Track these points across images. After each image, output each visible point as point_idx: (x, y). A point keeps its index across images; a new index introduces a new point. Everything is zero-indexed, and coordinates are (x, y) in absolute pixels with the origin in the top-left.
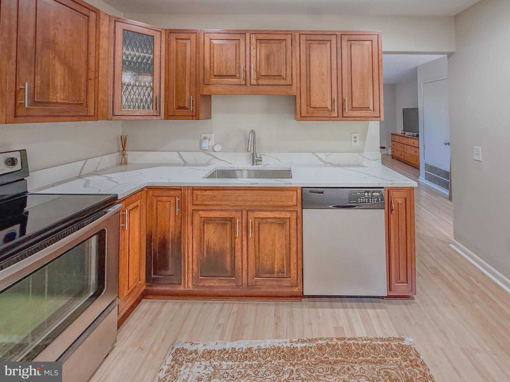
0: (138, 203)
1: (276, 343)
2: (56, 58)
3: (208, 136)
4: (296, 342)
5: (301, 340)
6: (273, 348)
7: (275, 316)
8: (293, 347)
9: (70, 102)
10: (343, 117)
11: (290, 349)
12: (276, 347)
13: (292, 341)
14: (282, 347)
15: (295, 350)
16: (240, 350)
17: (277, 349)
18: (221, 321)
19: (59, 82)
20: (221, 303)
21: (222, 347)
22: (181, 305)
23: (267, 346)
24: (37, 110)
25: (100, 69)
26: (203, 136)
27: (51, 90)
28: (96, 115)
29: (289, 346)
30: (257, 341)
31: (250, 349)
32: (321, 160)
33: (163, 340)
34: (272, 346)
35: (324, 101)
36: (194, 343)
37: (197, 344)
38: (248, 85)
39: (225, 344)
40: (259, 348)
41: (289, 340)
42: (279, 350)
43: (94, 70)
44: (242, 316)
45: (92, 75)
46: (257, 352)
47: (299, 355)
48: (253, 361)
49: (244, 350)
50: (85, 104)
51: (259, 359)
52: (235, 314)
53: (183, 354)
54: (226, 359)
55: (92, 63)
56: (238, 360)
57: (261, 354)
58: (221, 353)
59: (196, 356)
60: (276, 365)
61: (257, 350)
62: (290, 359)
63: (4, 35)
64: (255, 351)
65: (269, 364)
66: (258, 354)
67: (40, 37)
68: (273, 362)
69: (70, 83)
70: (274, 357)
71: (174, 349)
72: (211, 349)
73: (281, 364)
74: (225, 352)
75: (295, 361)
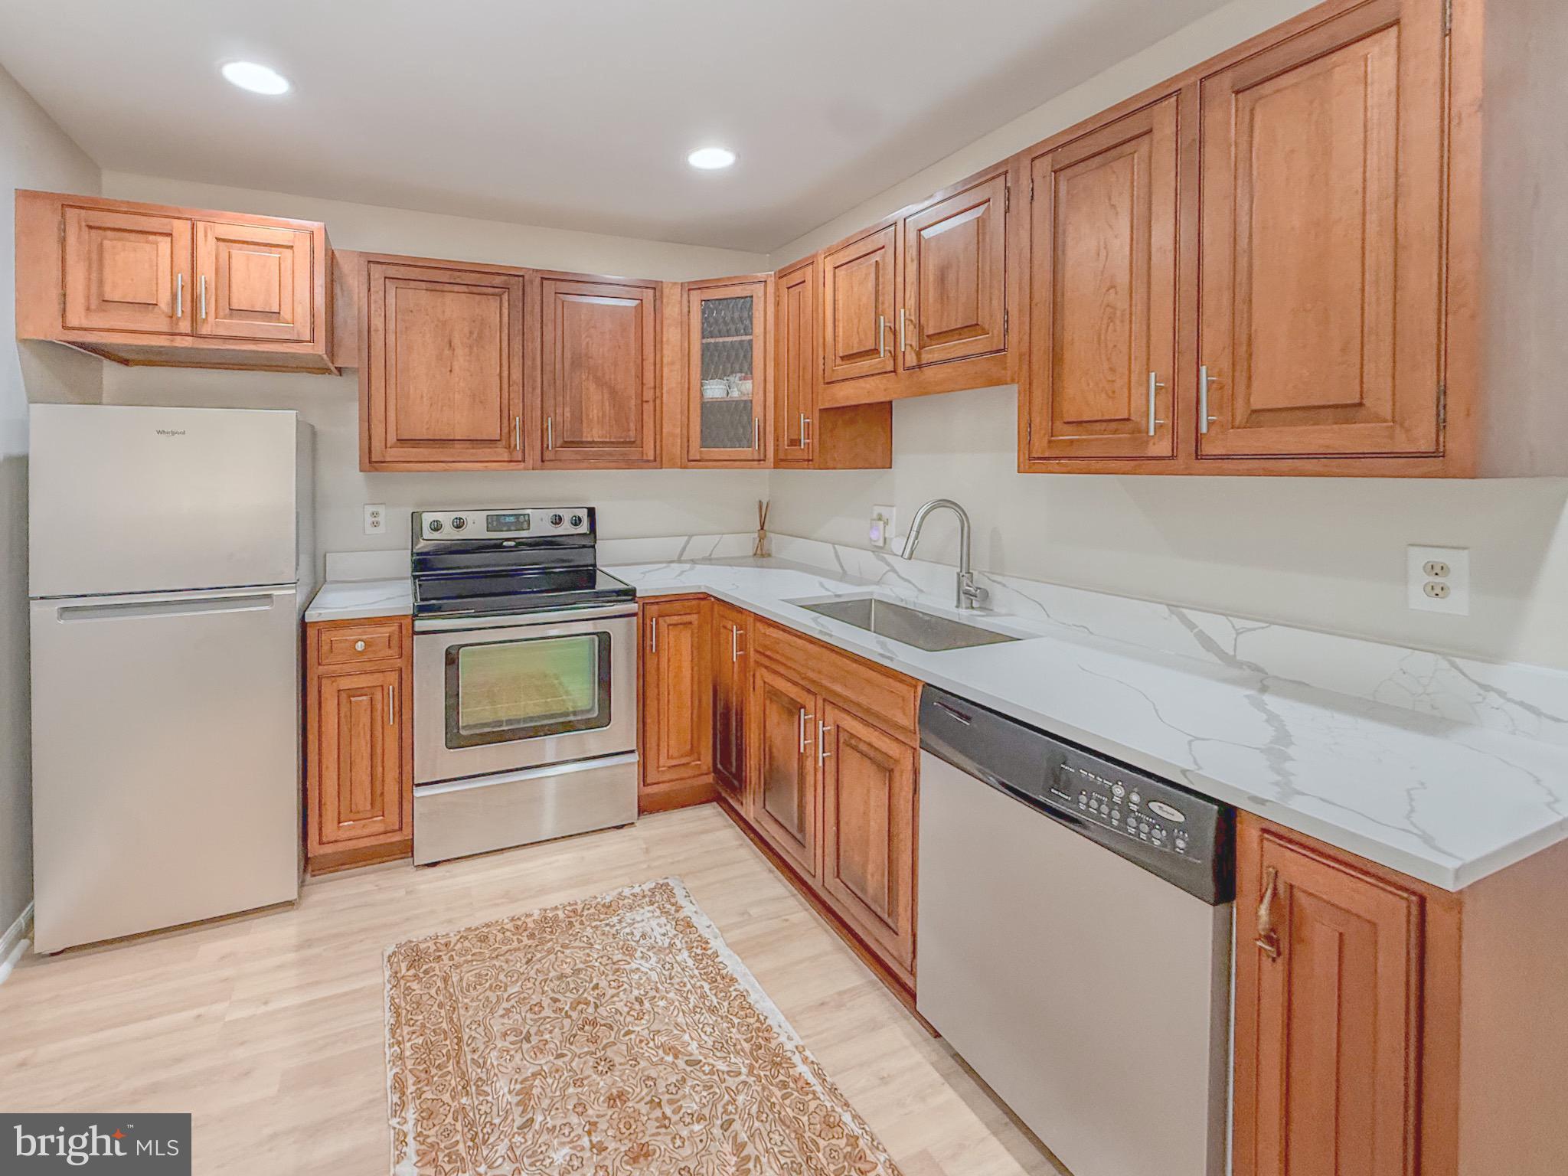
0: (694, 618)
1: (776, 1019)
2: (591, 377)
3: (885, 512)
4: (805, 1060)
5: (819, 1069)
6: (762, 1018)
7: (840, 994)
8: (790, 1056)
9: (612, 440)
10: (1198, 456)
11: (781, 1051)
12: (767, 1024)
13: (805, 1051)
14: (776, 1035)
15: (786, 1063)
16: (722, 965)
17: (765, 1026)
18: (754, 911)
19: (595, 413)
20: (790, 891)
21: (707, 936)
22: (741, 845)
23: (757, 1006)
24: (568, 453)
25: (665, 382)
26: (877, 510)
27: (584, 425)
28: (658, 459)
29: (787, 1048)
30: (757, 985)
31: (733, 980)
32: (1207, 643)
33: (673, 863)
34: (765, 1014)
35: (1114, 392)
36: (692, 898)
37: (691, 902)
38: (900, 370)
39: (716, 938)
40: (745, 993)
41: (801, 1044)
42: (765, 1032)
43: (652, 385)
44: (790, 935)
45: (648, 395)
46: (734, 994)
47: (781, 1077)
48: (715, 995)
49: (724, 972)
50: (638, 442)
51: (726, 1004)
52: (787, 924)
53: (666, 896)
54: (693, 954)
55: (649, 376)
56: (702, 972)
57: (737, 1003)
58: (698, 941)
59: (673, 912)
60: (731, 1038)
61: (738, 993)
62: (760, 1061)
63: (528, 363)
64: (735, 990)
65: (725, 1025)
66: (732, 998)
67: (568, 354)
68: (734, 1030)
69: (612, 411)
70: (745, 1028)
71: (666, 881)
72: (695, 925)
73: (739, 1047)
74: (704, 946)
75: (762, 1074)
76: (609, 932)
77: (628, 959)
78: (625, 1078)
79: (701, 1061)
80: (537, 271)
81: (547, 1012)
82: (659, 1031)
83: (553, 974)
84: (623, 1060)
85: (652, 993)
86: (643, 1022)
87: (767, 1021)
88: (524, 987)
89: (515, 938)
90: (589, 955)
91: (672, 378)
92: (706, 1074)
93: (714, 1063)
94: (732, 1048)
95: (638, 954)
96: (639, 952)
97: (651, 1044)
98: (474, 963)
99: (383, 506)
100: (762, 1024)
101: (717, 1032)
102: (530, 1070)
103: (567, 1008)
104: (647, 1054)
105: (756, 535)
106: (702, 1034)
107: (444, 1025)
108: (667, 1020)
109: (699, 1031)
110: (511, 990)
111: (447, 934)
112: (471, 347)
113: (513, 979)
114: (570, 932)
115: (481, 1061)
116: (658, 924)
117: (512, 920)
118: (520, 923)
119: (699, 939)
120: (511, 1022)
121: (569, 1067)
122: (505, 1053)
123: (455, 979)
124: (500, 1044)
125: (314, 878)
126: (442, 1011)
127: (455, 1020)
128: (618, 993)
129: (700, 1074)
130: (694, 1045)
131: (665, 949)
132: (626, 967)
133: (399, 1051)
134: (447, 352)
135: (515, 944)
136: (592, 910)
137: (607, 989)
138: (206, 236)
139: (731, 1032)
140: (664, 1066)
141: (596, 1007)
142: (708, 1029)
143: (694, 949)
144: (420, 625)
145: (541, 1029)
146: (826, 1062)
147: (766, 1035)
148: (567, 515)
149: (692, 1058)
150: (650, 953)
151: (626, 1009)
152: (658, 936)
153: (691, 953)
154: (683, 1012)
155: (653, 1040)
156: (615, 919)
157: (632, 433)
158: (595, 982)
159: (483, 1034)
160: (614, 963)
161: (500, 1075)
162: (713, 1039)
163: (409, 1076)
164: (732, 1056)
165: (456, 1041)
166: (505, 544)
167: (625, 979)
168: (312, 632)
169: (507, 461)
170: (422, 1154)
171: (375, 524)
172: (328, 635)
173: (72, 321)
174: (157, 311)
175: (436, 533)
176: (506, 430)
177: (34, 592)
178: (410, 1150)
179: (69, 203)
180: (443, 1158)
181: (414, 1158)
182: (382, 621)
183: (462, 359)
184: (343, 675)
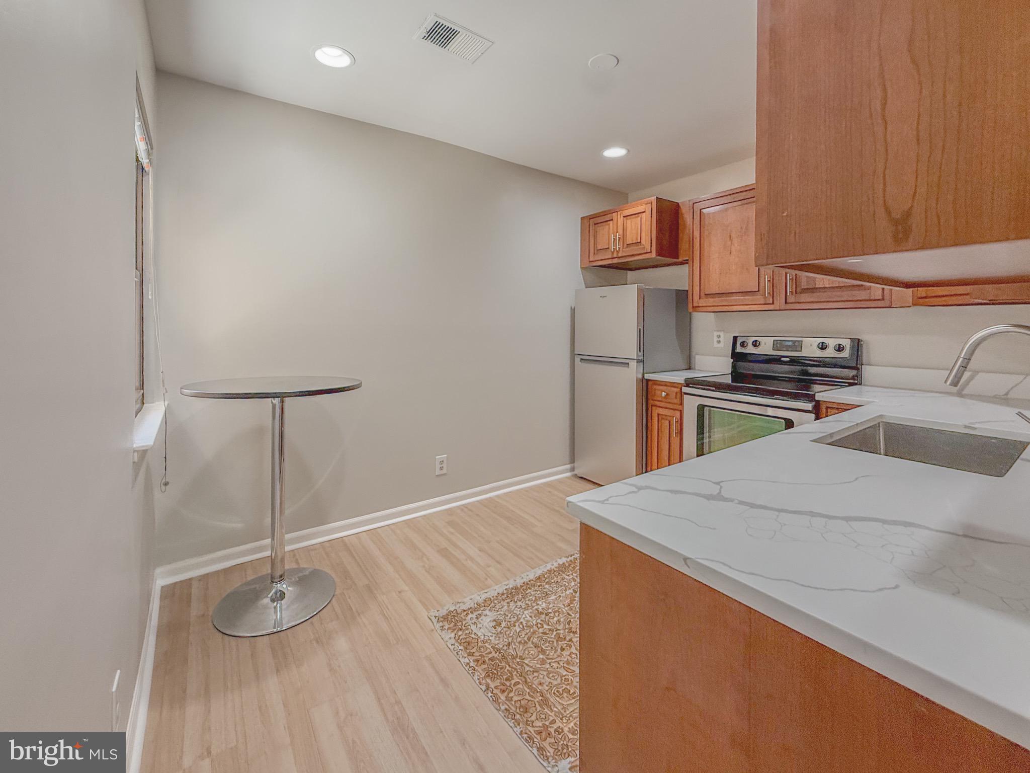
99: (723, 332)
112: (741, 237)
134: (729, 243)
138: (620, 217)
144: (685, 390)
148: (832, 343)
166: (783, 359)
168: (650, 383)
169: (764, 304)
170: (571, 561)
171: (719, 342)
172: (655, 387)
173: (591, 259)
174: (609, 250)
175: (743, 348)
176: (762, 285)
177: (576, 352)
178: (570, 558)
179: (591, 217)
180: (572, 566)
181: (568, 560)
182: (673, 385)
183: (736, 245)
184: (659, 407)
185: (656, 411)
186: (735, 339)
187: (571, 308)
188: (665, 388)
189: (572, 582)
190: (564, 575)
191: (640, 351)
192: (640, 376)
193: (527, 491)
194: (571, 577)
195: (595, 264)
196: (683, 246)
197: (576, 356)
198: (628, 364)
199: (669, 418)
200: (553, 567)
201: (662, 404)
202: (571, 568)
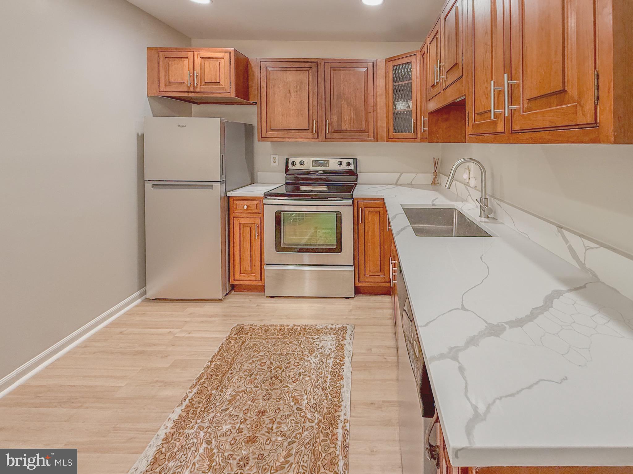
1: (346, 403)
2: (345, 102)
4: (343, 427)
5: (347, 434)
6: (341, 400)
7: (383, 402)
8: (338, 422)
9: (355, 129)
10: (512, 131)
11: (337, 419)
12: (341, 404)
13: (347, 423)
14: (340, 411)
15: (335, 425)
16: (342, 370)
18: (375, 350)
19: (347, 118)
21: (346, 355)
23: (343, 394)
24: (336, 135)
25: (378, 103)
27: (343, 123)
28: (375, 138)
29: (341, 418)
30: (350, 384)
31: (342, 378)
32: (573, 253)
33: (356, 319)
34: (343, 399)
36: (352, 336)
37: (350, 338)
38: (442, 91)
39: (349, 357)
40: (342, 386)
41: (349, 419)
42: (337, 407)
43: (372, 105)
44: (381, 366)
46: (338, 385)
47: (328, 431)
48: (330, 383)
49: (341, 373)
50: (367, 130)
51: (331, 388)
52: (385, 360)
53: (342, 332)
54: (335, 361)
55: (371, 100)
56: (332, 370)
57: (336, 389)
58: (341, 356)
59: (340, 340)
60: (322, 404)
61: (340, 385)
62: (326, 420)
63: (319, 97)
64: (339, 383)
65: (324, 397)
66: (336, 386)
67: (336, 94)
68: (326, 401)
69: (355, 117)
70: (331, 402)
71: (346, 326)
72: (345, 349)
73: (322, 410)
74: (342, 359)
75: (322, 426)
76: (311, 341)
77: (309, 355)
78: (270, 405)
79: (303, 410)
80: (323, 59)
81: (265, 368)
82: (297, 390)
83: (279, 352)
84: (275, 398)
85: (307, 373)
86: (295, 384)
87: (342, 402)
88: (265, 354)
89: (277, 333)
90: (296, 349)
91: (381, 102)
92: (300, 416)
93: (307, 413)
94: (319, 409)
95: (314, 354)
96: (315, 353)
97: (290, 395)
98: (257, 339)
99: (278, 155)
100: (339, 403)
101: (318, 400)
102: (242, 389)
103: (273, 368)
104: (286, 398)
105: (433, 174)
106: (312, 398)
107: (230, 360)
108: (303, 387)
109: (312, 396)
110: (261, 354)
111: (257, 325)
112: (297, 92)
113: (265, 350)
114: (297, 337)
115: (230, 378)
116: (331, 344)
117: (281, 326)
118: (282, 328)
119: (342, 355)
120: (251, 367)
121: (255, 393)
122: (240, 378)
123: (247, 343)
124: (241, 374)
125: (235, 293)
126: (234, 354)
127: (235, 359)
128: (295, 368)
129: (298, 415)
130: (306, 401)
131: (326, 355)
132: (306, 358)
133: (209, 365)
134: (288, 95)
135: (275, 336)
136: (311, 330)
137: (292, 365)
138: (197, 57)
139: (324, 402)
140: (287, 406)
141: (283, 371)
142: (316, 397)
143: (337, 359)
145: (258, 373)
146: (354, 431)
147: (337, 408)
148: (345, 161)
149: (300, 407)
150: (319, 355)
151: (292, 376)
152: (327, 349)
153: (334, 360)
154: (312, 385)
155: (292, 393)
156: (317, 337)
157: (364, 126)
158: (290, 361)
159: (239, 368)
160: (302, 355)
161: (232, 386)
162: (315, 402)
163: (206, 375)
164: (316, 413)
165: (229, 367)
166: (319, 172)
167: (301, 363)
168: (231, 200)
169: (312, 138)
170: (187, 406)
171: (275, 162)
172: (236, 202)
173: (162, 89)
174: (184, 84)
175: (294, 166)
176: (311, 125)
177: (145, 179)
178: (185, 404)
179: (160, 50)
180: (191, 411)
181: (184, 407)
182: (253, 198)
183: (293, 97)
184: (241, 217)
185: (237, 222)
186: (287, 160)
187: (138, 134)
188: (245, 202)
189: (199, 433)
190: (186, 431)
191: (223, 174)
192: (223, 195)
193: (86, 346)
194: (196, 426)
195: (167, 94)
196: (253, 92)
197: (145, 182)
198: (212, 185)
199: (250, 225)
200: (168, 430)
201: (243, 215)
202: (190, 415)
